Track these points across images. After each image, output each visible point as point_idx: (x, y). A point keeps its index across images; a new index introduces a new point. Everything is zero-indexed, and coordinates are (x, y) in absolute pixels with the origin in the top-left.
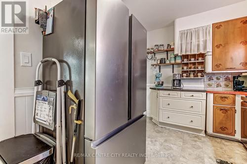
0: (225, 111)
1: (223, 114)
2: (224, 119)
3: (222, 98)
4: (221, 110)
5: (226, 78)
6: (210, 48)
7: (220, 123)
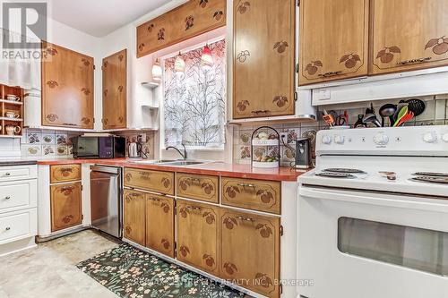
0: (67, 190)
1: (66, 197)
2: (68, 204)
3: (63, 170)
4: (63, 190)
5: (60, 139)
6: (36, 82)
7: (62, 212)
